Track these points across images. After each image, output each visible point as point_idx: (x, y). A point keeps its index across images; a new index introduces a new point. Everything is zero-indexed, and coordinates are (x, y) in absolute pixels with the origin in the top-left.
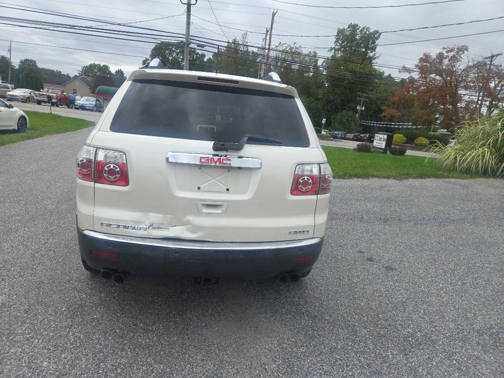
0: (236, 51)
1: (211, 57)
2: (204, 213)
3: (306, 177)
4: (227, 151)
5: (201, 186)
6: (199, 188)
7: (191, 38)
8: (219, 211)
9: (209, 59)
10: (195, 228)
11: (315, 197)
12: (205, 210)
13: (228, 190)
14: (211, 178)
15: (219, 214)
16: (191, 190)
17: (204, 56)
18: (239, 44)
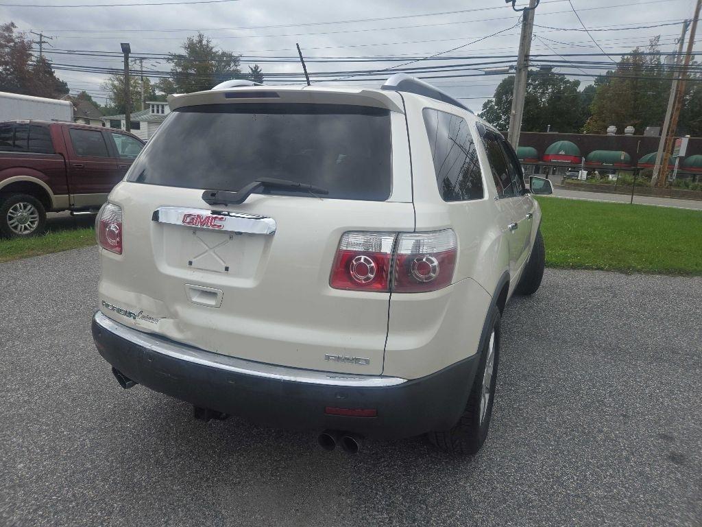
0: (638, 66)
1: (593, 84)
2: (195, 303)
3: (363, 257)
4: (226, 205)
5: (193, 260)
6: (190, 263)
7: (534, 58)
8: (212, 302)
9: (590, 89)
10: (182, 325)
11: (386, 296)
12: (196, 299)
13: (227, 269)
14: (207, 248)
15: (212, 306)
16: (180, 266)
17: (577, 83)
18: (643, 53)
